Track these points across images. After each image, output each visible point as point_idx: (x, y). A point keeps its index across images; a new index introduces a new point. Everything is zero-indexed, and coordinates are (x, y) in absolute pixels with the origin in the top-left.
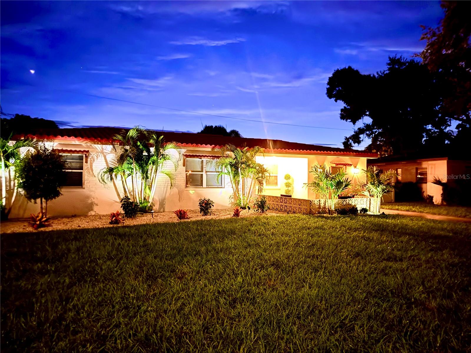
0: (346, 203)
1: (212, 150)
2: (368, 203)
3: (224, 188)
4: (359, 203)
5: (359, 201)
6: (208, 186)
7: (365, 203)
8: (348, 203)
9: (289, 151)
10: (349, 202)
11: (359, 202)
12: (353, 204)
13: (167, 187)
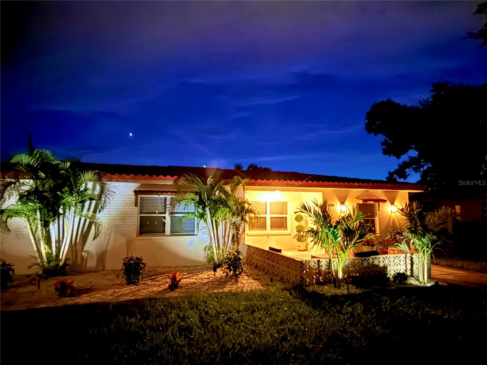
0: (369, 264)
1: (174, 183)
2: (409, 262)
3: (197, 235)
4: (392, 264)
5: (392, 259)
6: (173, 233)
7: (402, 263)
8: (371, 263)
9: (291, 182)
10: (373, 262)
11: (392, 261)
12: (381, 265)
13: (109, 236)
